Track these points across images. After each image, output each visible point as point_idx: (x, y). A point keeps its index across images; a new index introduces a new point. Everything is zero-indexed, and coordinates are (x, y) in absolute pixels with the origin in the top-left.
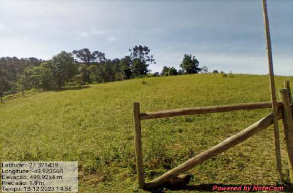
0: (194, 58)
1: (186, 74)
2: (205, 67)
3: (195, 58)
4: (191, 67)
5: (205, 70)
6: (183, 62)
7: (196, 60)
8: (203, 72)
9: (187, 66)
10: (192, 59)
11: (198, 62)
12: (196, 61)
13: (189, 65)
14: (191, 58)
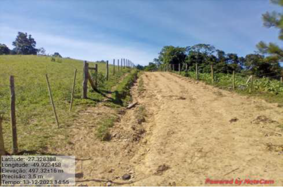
0: (30, 37)
1: (20, 53)
2: (42, 48)
3: (32, 37)
4: (27, 46)
5: (43, 52)
6: (17, 40)
7: (33, 39)
8: (40, 53)
9: (22, 45)
10: (28, 37)
11: (35, 42)
12: (32, 41)
13: (24, 44)
14: (26, 36)
